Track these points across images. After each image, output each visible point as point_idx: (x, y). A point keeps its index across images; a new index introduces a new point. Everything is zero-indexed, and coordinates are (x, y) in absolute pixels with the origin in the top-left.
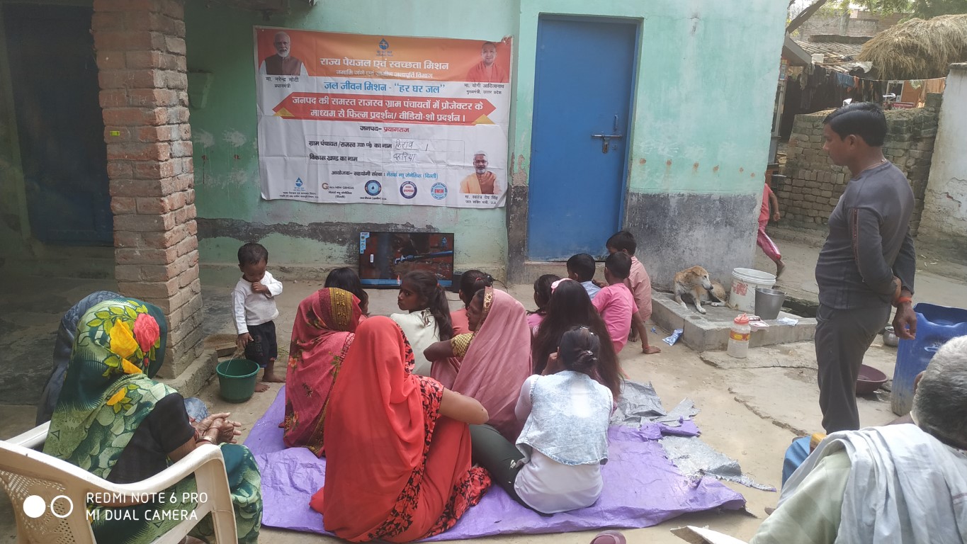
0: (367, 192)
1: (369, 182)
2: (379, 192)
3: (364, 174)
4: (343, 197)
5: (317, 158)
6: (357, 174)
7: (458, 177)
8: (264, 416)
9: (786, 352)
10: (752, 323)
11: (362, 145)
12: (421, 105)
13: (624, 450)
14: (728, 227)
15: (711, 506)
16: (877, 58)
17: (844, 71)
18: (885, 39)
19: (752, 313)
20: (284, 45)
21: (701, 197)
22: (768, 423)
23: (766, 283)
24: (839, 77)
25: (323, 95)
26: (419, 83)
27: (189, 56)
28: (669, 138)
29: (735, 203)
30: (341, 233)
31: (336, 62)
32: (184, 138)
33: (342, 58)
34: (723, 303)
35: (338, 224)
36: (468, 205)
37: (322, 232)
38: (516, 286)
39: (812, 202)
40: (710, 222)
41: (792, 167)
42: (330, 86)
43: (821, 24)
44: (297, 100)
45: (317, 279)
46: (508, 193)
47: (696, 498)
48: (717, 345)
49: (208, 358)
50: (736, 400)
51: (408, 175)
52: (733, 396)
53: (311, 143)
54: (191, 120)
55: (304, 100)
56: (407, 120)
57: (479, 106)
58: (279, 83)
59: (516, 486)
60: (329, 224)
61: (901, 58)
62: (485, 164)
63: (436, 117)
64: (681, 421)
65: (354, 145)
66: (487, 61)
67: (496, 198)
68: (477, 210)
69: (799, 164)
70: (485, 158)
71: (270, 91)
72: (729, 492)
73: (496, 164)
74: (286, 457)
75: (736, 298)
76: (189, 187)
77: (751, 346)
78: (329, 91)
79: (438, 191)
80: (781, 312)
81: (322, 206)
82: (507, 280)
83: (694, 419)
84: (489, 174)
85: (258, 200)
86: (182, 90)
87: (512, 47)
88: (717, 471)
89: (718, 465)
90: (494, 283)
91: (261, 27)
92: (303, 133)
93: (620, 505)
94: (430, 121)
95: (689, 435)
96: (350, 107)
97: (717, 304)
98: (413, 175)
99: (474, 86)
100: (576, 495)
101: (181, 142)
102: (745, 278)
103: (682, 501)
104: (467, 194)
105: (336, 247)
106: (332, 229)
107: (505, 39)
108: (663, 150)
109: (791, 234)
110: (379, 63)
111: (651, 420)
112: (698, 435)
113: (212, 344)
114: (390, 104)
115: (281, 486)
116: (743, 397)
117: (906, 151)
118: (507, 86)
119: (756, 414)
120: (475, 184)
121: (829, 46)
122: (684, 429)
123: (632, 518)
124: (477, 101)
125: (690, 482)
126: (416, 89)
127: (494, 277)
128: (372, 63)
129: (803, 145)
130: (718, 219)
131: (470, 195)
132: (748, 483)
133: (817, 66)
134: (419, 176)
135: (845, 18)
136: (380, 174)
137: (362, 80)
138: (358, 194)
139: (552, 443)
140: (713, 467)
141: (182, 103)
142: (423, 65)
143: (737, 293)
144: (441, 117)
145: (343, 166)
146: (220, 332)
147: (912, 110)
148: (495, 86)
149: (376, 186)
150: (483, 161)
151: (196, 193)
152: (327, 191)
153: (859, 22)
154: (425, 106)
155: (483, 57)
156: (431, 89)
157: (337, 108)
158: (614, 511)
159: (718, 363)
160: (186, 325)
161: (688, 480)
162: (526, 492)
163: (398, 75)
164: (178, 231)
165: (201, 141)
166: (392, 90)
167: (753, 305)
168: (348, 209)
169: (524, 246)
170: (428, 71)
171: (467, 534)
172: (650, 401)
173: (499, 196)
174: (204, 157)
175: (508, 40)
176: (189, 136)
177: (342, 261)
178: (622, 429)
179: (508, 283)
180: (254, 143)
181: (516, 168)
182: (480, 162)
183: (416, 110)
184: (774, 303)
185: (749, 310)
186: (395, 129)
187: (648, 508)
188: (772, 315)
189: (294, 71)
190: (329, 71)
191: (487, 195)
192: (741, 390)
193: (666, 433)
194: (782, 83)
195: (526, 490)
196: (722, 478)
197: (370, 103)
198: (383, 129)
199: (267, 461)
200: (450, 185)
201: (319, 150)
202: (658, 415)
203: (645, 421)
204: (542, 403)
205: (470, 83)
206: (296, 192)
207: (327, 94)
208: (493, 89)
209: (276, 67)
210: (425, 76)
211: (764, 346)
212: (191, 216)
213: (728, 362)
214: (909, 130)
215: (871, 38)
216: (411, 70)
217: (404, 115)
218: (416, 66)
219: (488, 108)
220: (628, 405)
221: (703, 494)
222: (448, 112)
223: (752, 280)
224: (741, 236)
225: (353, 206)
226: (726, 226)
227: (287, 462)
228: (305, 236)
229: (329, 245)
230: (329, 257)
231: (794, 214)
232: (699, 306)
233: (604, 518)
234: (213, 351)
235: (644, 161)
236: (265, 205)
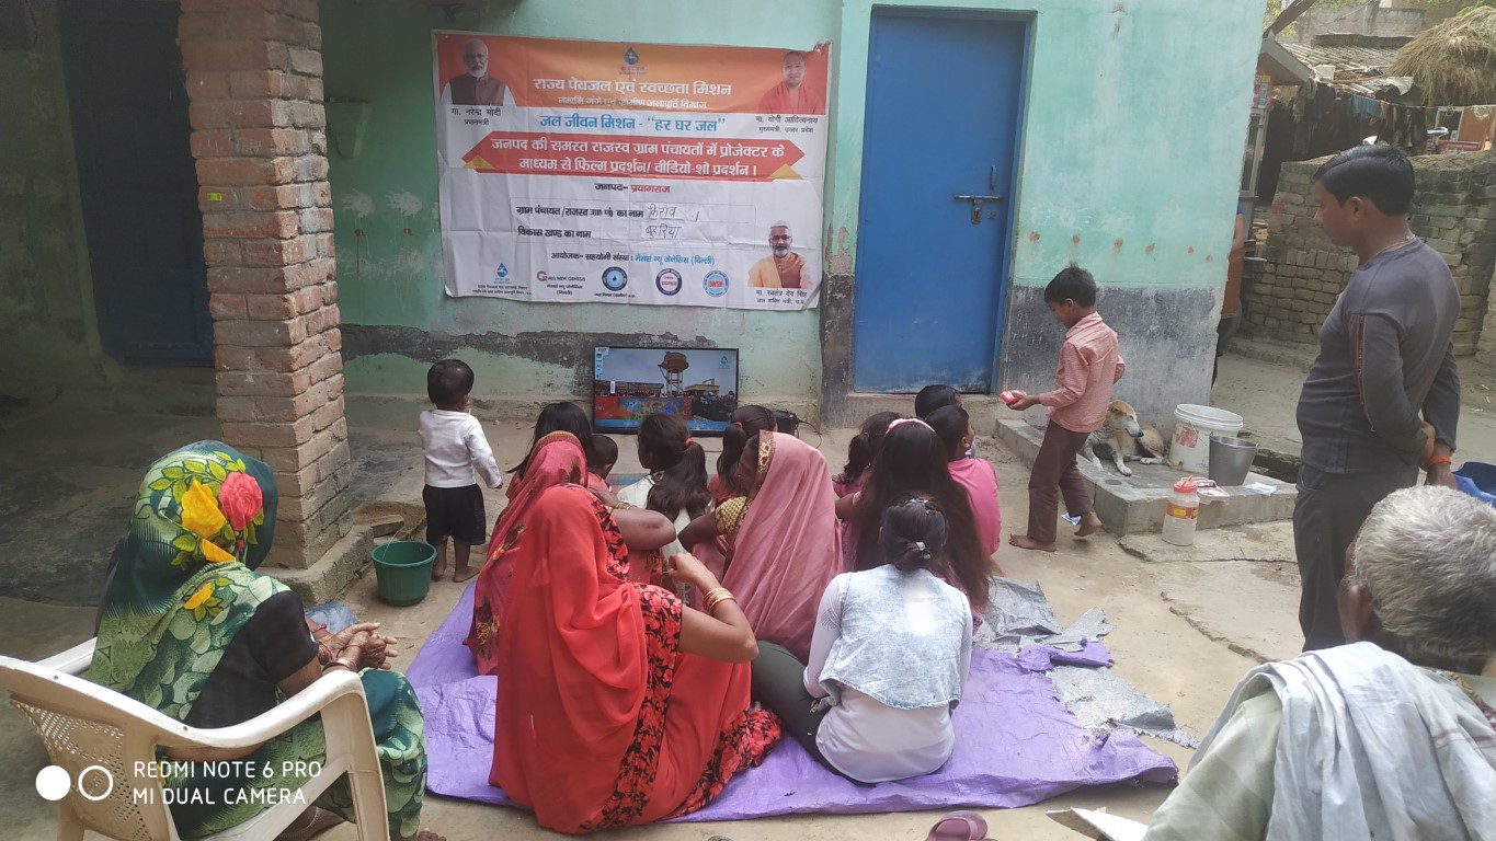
0: (606, 285)
1: (609, 270)
2: (624, 285)
3: (601, 257)
4: (569, 292)
5: (529, 232)
6: (590, 257)
7: (745, 261)
8: (441, 627)
9: (1256, 537)
10: (1203, 492)
11: (598, 212)
12: (688, 150)
13: (991, 687)
14: (1169, 339)
15: (1122, 776)
16: (1421, 71)
17: (1366, 93)
18: (1435, 39)
19: (1203, 475)
20: (478, 59)
21: (1127, 293)
22: (1221, 647)
23: (1227, 429)
24: (1356, 103)
25: (537, 136)
26: (685, 117)
27: (327, 78)
28: (1076, 199)
29: (1181, 302)
30: (566, 349)
31: (559, 84)
32: (320, 203)
33: (567, 78)
34: (1159, 459)
35: (562, 334)
36: (760, 306)
37: (538, 346)
38: (835, 431)
39: (1307, 300)
40: (1140, 333)
41: (1277, 247)
42: (548, 121)
43: (1331, 17)
44: (498, 144)
45: (528, 419)
46: (822, 286)
47: (1100, 763)
48: (1145, 525)
49: (358, 538)
50: (1173, 611)
51: (669, 259)
52: (1168, 605)
53: (521, 210)
54: (330, 176)
55: (509, 144)
56: (666, 174)
57: (778, 152)
58: (471, 117)
59: (818, 740)
60: (549, 334)
61: (1460, 71)
62: (788, 242)
63: (711, 169)
64: (1083, 643)
65: (584, 212)
66: (792, 81)
67: (802, 294)
68: (773, 313)
69: (1288, 241)
70: (787, 232)
71: (457, 130)
72: (1151, 754)
73: (805, 242)
74: (471, 689)
75: (1181, 452)
76: (329, 278)
77: (1200, 528)
78: (548, 129)
79: (713, 284)
80: (1249, 474)
81: (537, 307)
82: (821, 421)
83: (1104, 640)
84: (794, 256)
85: (439, 297)
86: (316, 129)
87: (830, 59)
88: (1137, 722)
89: (1137, 713)
90: (801, 425)
91: (443, 32)
92: (507, 195)
93: (980, 771)
94: (703, 175)
95: (1094, 665)
96: (580, 154)
97: (1149, 460)
98: (677, 259)
99: (771, 119)
100: (911, 755)
101: (315, 209)
102: (1195, 421)
103: (1078, 768)
104: (760, 289)
105: (558, 369)
106: (553, 341)
107: (819, 46)
108: (1066, 219)
109: (1274, 351)
110: (623, 86)
111: (1036, 641)
112: (1110, 665)
113: (367, 517)
114: (641, 149)
115: (462, 733)
116: (1183, 606)
117: (1460, 219)
118: (822, 119)
119: (1204, 633)
120: (772, 272)
121: (1344, 52)
122: (1088, 655)
123: (999, 792)
124: (776, 143)
125: (1092, 737)
126: (680, 125)
127: (800, 417)
128: (613, 86)
129: (1295, 210)
130: (1153, 328)
131: (765, 290)
132: (1185, 741)
133: (1322, 86)
134: (686, 260)
135: (1372, 7)
136: (625, 258)
137: (598, 112)
138: (592, 288)
139: (874, 675)
140: (1130, 716)
141: (317, 150)
142: (691, 89)
143: (1182, 444)
144: (719, 169)
145: (570, 245)
146: (381, 498)
147: (1471, 155)
148: (804, 120)
149: (619, 276)
150: (785, 237)
151: (339, 288)
152: (545, 284)
153: (1393, 14)
154: (695, 152)
155: (785, 74)
156: (704, 126)
157: (560, 156)
158: (971, 781)
159: (1146, 552)
160: (325, 488)
161: (1089, 734)
162: (834, 749)
163: (653, 103)
164: (311, 346)
165: (353, 208)
166: (644, 126)
167: (1207, 463)
168: (576, 312)
169: (847, 369)
170: (699, 98)
171: (742, 812)
172: (1037, 611)
173: (809, 291)
174: (358, 232)
175: (824, 48)
176: (327, 200)
177: (569, 392)
178: (989, 655)
179: (823, 426)
180: (434, 211)
181: (835, 248)
182: (779, 238)
183: (681, 159)
184: (1239, 459)
185: (1201, 470)
186: (650, 188)
187: (1023, 778)
188: (1234, 478)
189: (493, 99)
190: (547, 99)
191: (791, 290)
192: (1180, 596)
193: (1058, 661)
194: (1262, 113)
195: (835, 745)
196: (1143, 733)
197: (610, 147)
198: (630, 187)
199: (442, 695)
200: (732, 275)
201: (532, 221)
202: (1049, 633)
203: (1027, 642)
204: (859, 615)
205: (765, 116)
206: (498, 285)
207: (545, 135)
208: (800, 125)
209: (467, 92)
210: (695, 105)
211: (1221, 527)
212: (331, 323)
213: (1163, 552)
214: (1464, 187)
215: (1412, 39)
216: (674, 96)
217: (663, 165)
218: (680, 90)
219: (793, 154)
220: (1002, 618)
221: (1112, 757)
222: (730, 160)
223: (1206, 423)
224: (1190, 354)
225: (584, 308)
226: (1166, 338)
227: (473, 697)
228: (511, 353)
229: (548, 367)
230: (549, 386)
231: (1279, 320)
232: (1120, 463)
233: (955, 790)
234: (366, 528)
235: (1036, 237)
236: (451, 304)
